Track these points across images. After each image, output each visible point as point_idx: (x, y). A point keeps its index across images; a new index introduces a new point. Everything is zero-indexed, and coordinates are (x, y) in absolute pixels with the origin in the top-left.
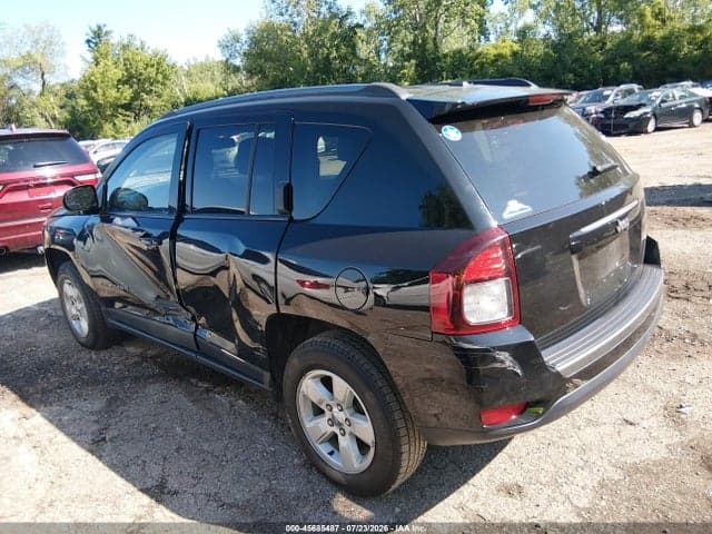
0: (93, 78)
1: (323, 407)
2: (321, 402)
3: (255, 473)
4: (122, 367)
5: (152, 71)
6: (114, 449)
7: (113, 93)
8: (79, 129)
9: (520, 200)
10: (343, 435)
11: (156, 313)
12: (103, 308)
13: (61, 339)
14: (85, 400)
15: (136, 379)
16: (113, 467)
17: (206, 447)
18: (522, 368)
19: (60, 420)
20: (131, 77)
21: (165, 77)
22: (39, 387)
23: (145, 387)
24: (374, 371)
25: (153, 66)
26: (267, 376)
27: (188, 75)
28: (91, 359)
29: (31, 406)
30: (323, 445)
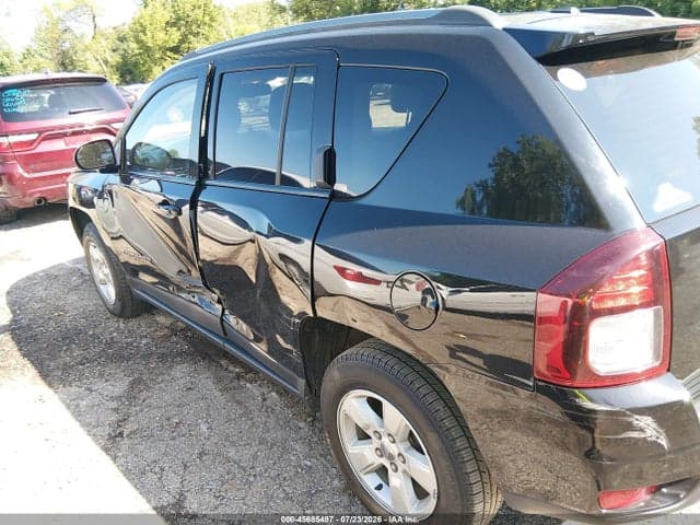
0: (142, 21)
1: (370, 433)
2: (368, 427)
3: (287, 497)
4: (150, 340)
5: (199, 13)
6: (132, 448)
7: (161, 36)
8: (131, 73)
9: (677, 184)
10: (396, 470)
11: (180, 289)
12: (128, 277)
13: (90, 304)
14: (107, 381)
15: (162, 358)
16: (127, 473)
17: (232, 453)
18: (670, 438)
19: (77, 406)
20: (179, 19)
21: (212, 19)
22: (61, 361)
23: (171, 367)
24: (439, 406)
25: (199, 7)
26: (302, 382)
27: (235, 16)
28: (117, 329)
29: (50, 385)
30: (369, 476)
